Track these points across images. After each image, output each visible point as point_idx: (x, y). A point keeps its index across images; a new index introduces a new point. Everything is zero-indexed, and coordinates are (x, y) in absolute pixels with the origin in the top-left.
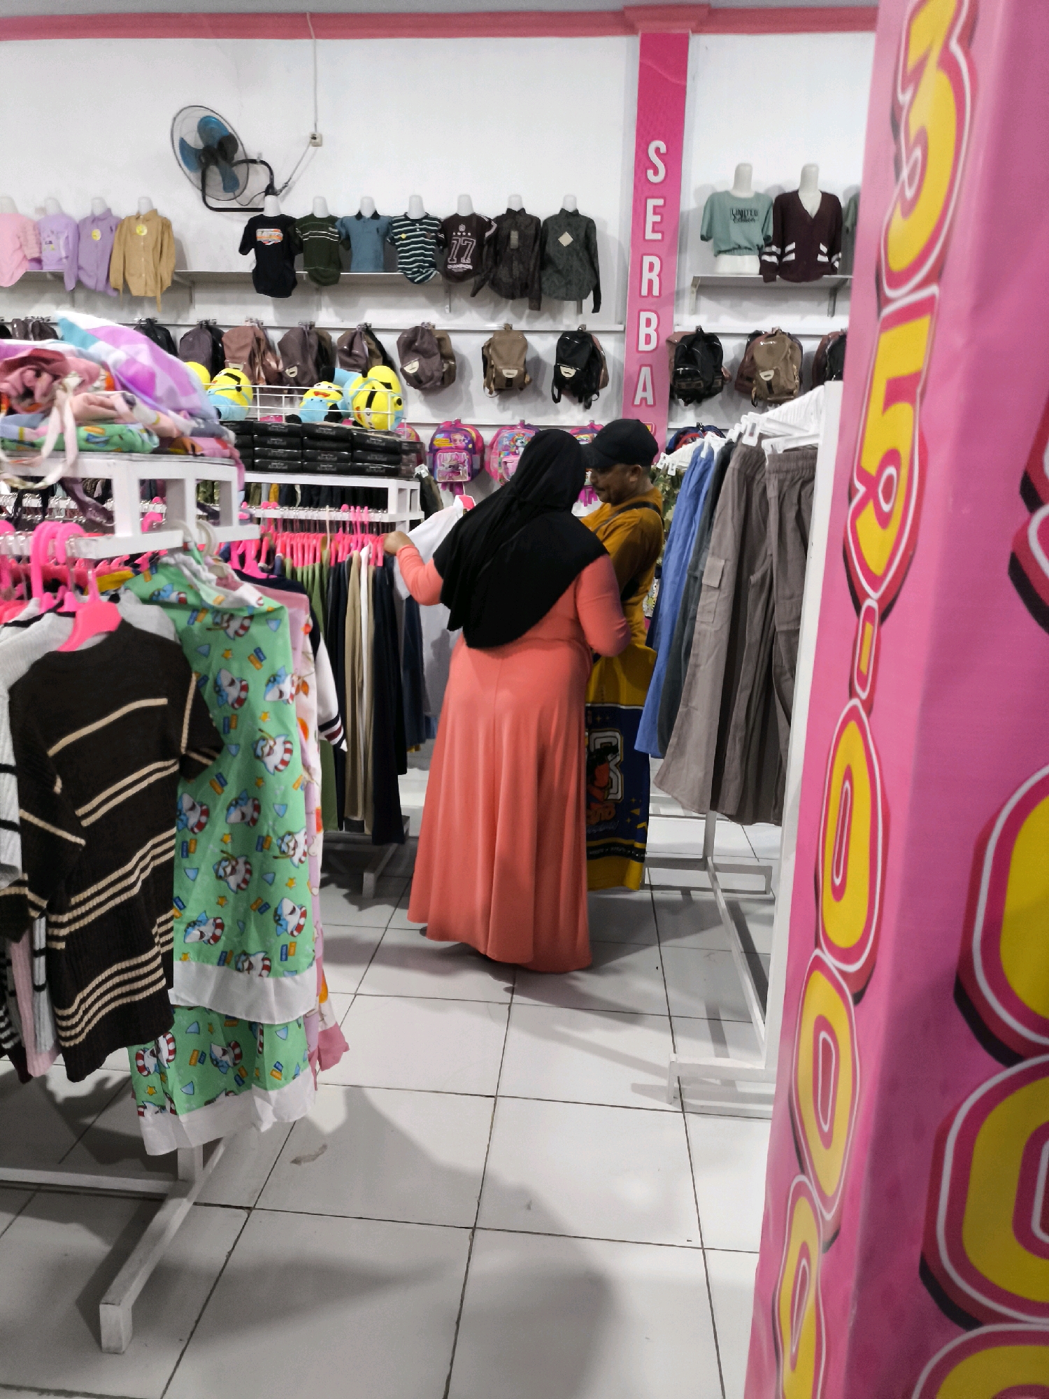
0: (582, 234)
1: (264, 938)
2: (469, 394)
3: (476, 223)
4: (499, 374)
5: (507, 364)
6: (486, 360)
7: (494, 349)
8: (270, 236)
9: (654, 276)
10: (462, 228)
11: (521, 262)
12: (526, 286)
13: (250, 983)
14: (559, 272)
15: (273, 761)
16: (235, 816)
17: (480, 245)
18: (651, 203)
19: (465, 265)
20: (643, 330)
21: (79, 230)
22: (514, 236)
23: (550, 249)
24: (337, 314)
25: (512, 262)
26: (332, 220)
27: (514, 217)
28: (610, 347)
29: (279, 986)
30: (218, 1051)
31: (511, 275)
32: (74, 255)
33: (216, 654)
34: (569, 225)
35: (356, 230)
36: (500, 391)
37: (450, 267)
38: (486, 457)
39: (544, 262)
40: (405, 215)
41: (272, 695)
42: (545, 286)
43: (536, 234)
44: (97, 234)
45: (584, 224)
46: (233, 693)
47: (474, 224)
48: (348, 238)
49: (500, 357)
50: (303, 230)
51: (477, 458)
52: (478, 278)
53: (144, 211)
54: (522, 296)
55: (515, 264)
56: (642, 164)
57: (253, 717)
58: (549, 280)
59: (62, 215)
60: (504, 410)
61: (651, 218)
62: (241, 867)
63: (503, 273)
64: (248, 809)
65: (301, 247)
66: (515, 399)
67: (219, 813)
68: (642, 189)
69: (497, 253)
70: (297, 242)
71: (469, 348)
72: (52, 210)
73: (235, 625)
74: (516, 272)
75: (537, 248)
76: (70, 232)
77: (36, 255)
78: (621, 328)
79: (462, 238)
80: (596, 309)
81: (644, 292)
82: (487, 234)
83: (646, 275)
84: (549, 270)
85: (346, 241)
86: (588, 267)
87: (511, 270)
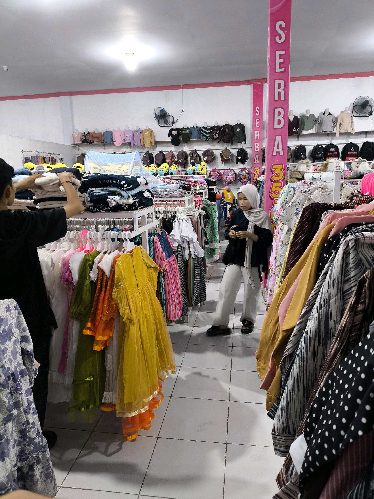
0: (242, 128)
1: (214, 239)
2: (217, 163)
3: (219, 127)
4: (224, 159)
5: (226, 157)
6: (221, 156)
7: (223, 154)
8: (174, 133)
9: (258, 135)
10: (216, 129)
11: (229, 135)
12: (230, 140)
13: (213, 244)
14: (237, 137)
15: (215, 220)
16: (211, 226)
17: (220, 132)
18: (257, 120)
19: (217, 136)
20: (256, 147)
21: (134, 133)
22: (227, 130)
23: (235, 132)
24: (188, 148)
25: (227, 135)
26: (188, 128)
27: (227, 126)
28: (249, 151)
29: (216, 244)
30: (209, 252)
31: (227, 138)
32: (133, 139)
33: (209, 209)
34: (239, 127)
35: (193, 130)
36: (224, 162)
37: (213, 137)
38: (222, 176)
39: (234, 134)
40: (203, 126)
41: (215, 213)
42: (234, 139)
43: (232, 129)
44: (138, 134)
45: (242, 126)
46: (211, 213)
47: (218, 128)
48: (191, 132)
49: (224, 155)
50: (181, 131)
51: (220, 177)
52: (219, 139)
53: (147, 129)
54: (229, 142)
55: (228, 135)
56: (254, 112)
57: (213, 216)
58: (235, 138)
59: (130, 130)
60: (225, 166)
61: (257, 123)
62: (211, 232)
63: (225, 138)
64: (212, 225)
65: (181, 134)
66: (228, 163)
67: (209, 226)
68: (254, 117)
69: (223, 133)
70: (180, 134)
71: (217, 153)
72: (128, 129)
73: (211, 206)
74: (228, 137)
75: (232, 132)
76: (132, 134)
77: (124, 139)
78: (251, 147)
79: (216, 131)
80: (245, 143)
81: (256, 139)
82: (221, 130)
83: (256, 135)
84: (235, 137)
85: (191, 133)
86: (243, 135)
87: (227, 137)
